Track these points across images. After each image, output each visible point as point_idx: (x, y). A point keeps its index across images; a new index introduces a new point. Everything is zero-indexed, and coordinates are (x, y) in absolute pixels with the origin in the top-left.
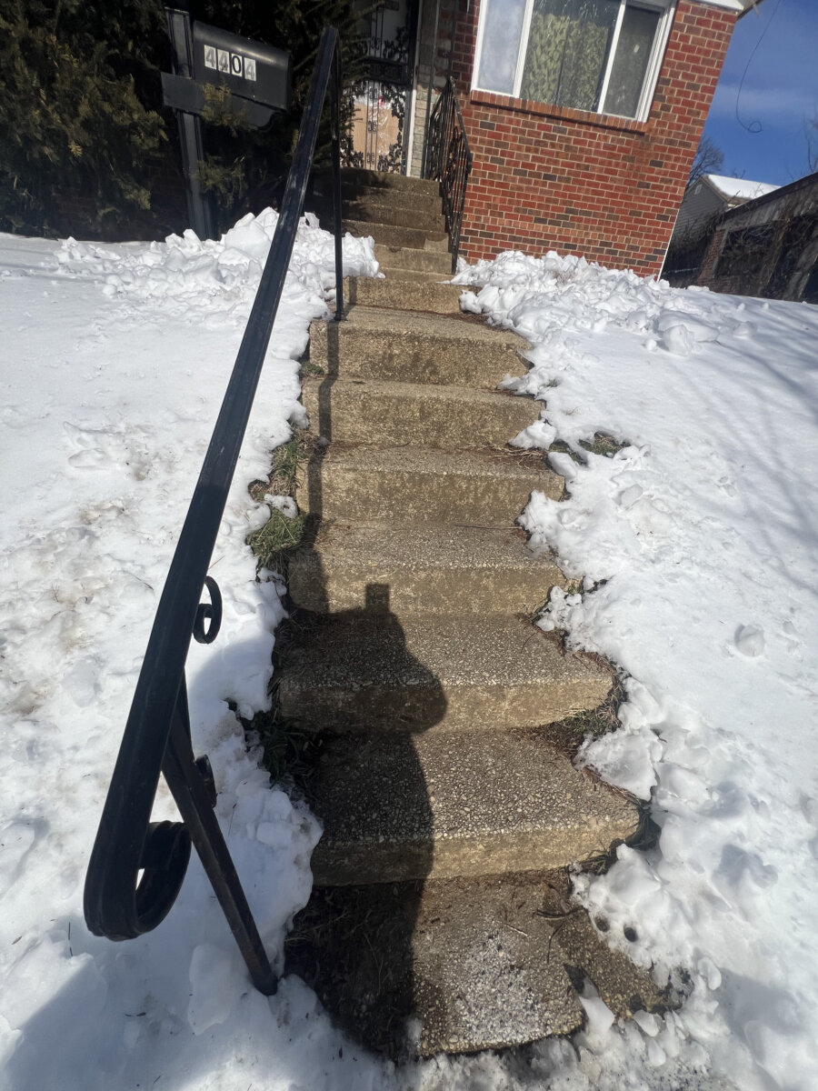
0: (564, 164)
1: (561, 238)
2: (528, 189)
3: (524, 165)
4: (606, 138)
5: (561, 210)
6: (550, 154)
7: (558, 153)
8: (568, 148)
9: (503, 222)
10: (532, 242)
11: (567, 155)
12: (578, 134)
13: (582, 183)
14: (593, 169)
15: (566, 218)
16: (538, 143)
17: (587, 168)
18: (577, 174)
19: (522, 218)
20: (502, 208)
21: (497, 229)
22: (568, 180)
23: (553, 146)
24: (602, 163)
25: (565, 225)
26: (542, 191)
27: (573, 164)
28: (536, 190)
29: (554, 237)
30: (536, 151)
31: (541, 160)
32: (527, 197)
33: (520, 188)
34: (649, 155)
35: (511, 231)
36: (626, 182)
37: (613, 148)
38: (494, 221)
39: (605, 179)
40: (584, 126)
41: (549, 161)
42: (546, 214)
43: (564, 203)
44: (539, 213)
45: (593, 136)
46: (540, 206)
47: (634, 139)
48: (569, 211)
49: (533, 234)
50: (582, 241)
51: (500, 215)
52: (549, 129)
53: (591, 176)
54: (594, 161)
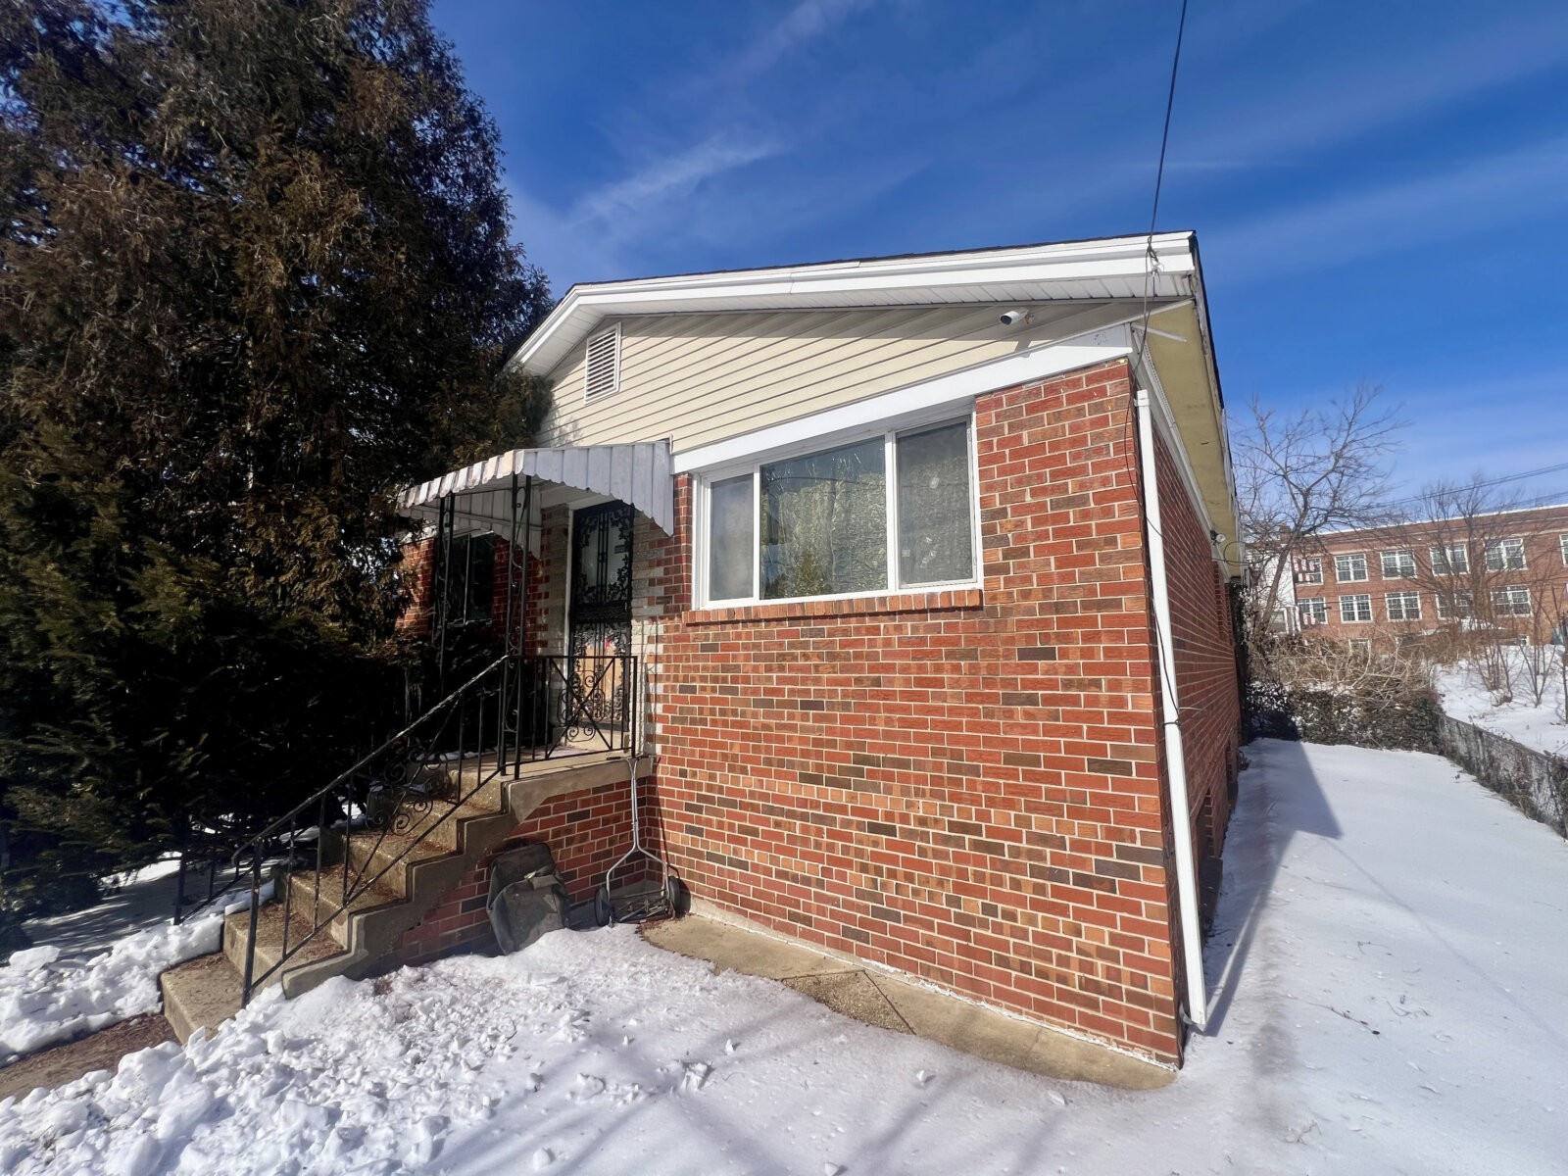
0: (831, 682)
1: (856, 811)
2: (780, 727)
3: (767, 691)
4: (899, 629)
5: (845, 758)
6: (807, 669)
7: (816, 666)
8: (832, 656)
9: (748, 782)
10: (804, 817)
11: (834, 666)
12: (846, 632)
13: (875, 708)
14: (891, 682)
15: (859, 773)
16: (782, 657)
17: (877, 682)
18: (855, 694)
19: (779, 775)
20: (746, 759)
21: (742, 793)
22: (846, 706)
23: (806, 657)
24: (905, 669)
25: (858, 786)
26: (804, 729)
27: (849, 679)
28: (793, 728)
29: (843, 809)
30: (782, 669)
31: (792, 681)
32: (780, 739)
33: (766, 727)
34: (1011, 640)
35: (764, 797)
36: (970, 698)
37: (922, 641)
38: (736, 781)
39: (922, 697)
40: (853, 619)
41: (804, 681)
42: (819, 767)
43: (849, 746)
44: (804, 766)
45: (876, 630)
46: (805, 754)
47: (961, 619)
48: (859, 760)
49: (803, 803)
50: (904, 819)
51: (744, 771)
52: (796, 634)
53: (887, 695)
54: (890, 668)
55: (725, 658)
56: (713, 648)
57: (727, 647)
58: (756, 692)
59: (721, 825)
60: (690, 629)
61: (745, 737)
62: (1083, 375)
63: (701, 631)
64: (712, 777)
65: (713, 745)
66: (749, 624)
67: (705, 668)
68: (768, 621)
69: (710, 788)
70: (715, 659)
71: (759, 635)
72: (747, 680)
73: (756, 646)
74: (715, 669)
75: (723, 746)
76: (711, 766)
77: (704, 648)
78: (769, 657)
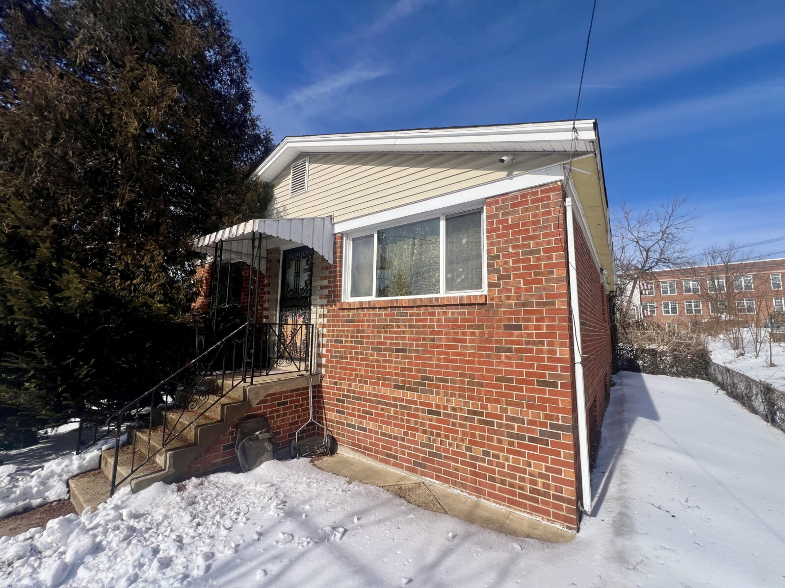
0: (410, 339)
1: (421, 404)
2: (385, 361)
3: (379, 343)
4: (445, 313)
5: (416, 377)
6: (398, 333)
7: (403, 331)
8: (411, 326)
9: (368, 388)
10: (395, 406)
11: (412, 332)
12: (418, 314)
13: (432, 353)
14: (440, 340)
15: (423, 385)
16: (386, 326)
17: (433, 340)
18: (423, 346)
19: (383, 385)
20: (367, 377)
21: (365, 394)
22: (417, 351)
23: (398, 326)
24: (447, 334)
25: (423, 391)
26: (396, 362)
27: (420, 338)
28: (391, 362)
29: (415, 403)
30: (386, 332)
31: (391, 338)
32: (385, 367)
33: (377, 361)
34: (500, 320)
35: (376, 396)
36: (479, 348)
37: (456, 320)
38: (362, 387)
39: (456, 347)
40: (422, 308)
41: (397, 338)
42: (404, 382)
43: (418, 371)
44: (396, 381)
45: (433, 314)
46: (397, 375)
47: (476, 309)
48: (423, 378)
49: (395, 399)
50: (445, 408)
51: (366, 382)
52: (393, 315)
53: (438, 346)
54: (440, 333)
55: (358, 326)
56: (352, 321)
57: (358, 321)
58: (373, 343)
59: (354, 409)
60: (340, 311)
61: (367, 366)
62: (539, 189)
63: (346, 312)
64: (350, 386)
65: (351, 369)
66: (370, 310)
67: (348, 331)
68: (380, 308)
69: (349, 391)
70: (353, 326)
71: (375, 315)
72: (368, 337)
73: (374, 321)
74: (352, 332)
75: (356, 370)
76: (349, 380)
77: (347, 321)
78: (380, 326)
